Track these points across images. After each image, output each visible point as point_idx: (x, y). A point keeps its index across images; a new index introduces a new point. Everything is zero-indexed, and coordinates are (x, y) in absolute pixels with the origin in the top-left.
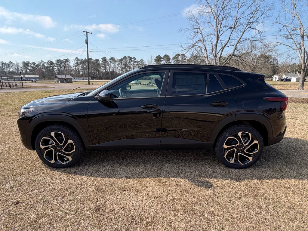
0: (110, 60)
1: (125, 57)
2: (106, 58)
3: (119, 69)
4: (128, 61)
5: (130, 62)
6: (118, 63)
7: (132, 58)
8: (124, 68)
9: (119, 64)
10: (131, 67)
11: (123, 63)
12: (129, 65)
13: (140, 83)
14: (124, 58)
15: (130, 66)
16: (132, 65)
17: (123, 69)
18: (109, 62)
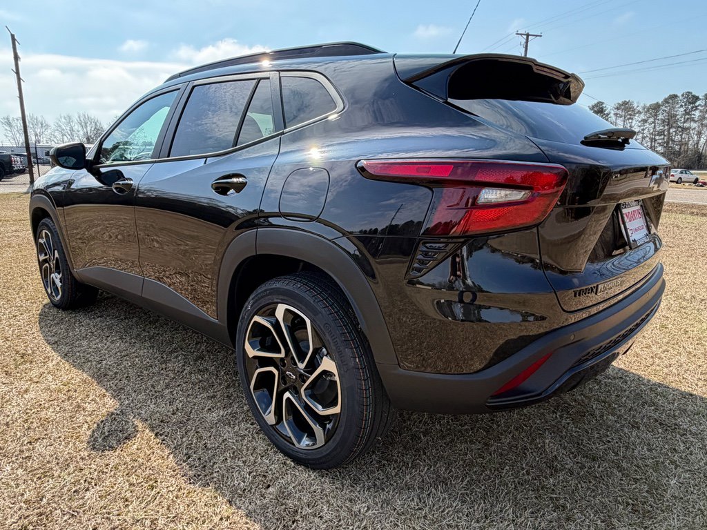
0: (618, 109)
1: (675, 96)
2: (603, 103)
3: (643, 138)
4: (682, 109)
5: (687, 113)
6: (642, 117)
7: (697, 98)
8: (661, 133)
9: (645, 121)
10: (689, 128)
11: (660, 117)
12: (684, 122)
13: (696, 181)
14: (666, 101)
15: (686, 125)
16: (695, 122)
17: (657, 138)
18: (612, 115)
